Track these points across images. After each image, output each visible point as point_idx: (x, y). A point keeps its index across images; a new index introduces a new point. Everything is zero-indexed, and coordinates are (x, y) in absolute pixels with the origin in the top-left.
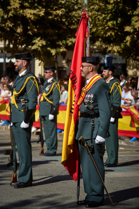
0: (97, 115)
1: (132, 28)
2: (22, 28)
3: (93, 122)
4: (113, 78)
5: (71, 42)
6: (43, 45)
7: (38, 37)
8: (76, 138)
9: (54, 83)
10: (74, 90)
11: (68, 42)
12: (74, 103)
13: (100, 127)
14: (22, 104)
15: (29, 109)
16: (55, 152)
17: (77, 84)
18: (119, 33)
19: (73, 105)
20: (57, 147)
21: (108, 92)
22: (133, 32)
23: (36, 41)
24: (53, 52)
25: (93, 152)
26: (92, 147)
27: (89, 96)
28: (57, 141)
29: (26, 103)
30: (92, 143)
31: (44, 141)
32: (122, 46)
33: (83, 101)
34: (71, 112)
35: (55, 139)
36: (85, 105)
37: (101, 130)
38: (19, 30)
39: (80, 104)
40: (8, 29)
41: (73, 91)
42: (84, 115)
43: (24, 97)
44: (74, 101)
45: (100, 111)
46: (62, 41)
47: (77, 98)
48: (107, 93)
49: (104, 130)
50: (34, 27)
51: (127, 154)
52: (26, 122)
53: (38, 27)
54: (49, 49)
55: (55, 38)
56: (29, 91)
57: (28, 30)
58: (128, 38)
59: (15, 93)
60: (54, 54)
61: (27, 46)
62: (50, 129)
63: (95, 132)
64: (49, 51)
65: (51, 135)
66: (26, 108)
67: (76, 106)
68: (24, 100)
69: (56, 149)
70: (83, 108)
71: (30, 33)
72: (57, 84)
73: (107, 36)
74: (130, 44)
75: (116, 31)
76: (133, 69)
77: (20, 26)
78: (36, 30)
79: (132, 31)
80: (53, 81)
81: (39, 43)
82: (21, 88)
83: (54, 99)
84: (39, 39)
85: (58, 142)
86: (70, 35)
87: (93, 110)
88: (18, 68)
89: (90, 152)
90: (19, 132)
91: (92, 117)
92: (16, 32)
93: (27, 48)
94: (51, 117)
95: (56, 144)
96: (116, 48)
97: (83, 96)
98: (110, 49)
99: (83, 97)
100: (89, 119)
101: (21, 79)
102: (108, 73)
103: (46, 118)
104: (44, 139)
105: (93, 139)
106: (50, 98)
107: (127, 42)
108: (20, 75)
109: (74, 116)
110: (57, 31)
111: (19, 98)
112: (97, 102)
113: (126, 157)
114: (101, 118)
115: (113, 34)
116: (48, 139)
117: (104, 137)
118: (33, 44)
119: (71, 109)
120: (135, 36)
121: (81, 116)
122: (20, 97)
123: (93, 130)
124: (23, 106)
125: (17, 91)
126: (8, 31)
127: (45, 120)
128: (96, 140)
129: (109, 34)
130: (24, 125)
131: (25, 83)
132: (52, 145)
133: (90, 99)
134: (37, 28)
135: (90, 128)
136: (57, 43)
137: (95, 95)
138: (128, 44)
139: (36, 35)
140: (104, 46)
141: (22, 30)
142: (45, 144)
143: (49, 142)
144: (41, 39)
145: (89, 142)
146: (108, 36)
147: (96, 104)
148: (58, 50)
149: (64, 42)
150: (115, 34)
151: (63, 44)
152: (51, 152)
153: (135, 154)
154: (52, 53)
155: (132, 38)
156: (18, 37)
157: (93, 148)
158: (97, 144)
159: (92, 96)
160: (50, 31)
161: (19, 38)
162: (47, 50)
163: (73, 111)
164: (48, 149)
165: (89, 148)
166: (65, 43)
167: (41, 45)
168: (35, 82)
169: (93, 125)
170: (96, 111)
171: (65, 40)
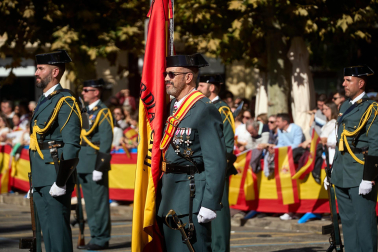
0: (200, 168)
1: (244, 4)
2: (34, 9)
3: (193, 182)
4: (217, 98)
5: (126, 33)
6: (72, 40)
7: (63, 26)
8: (160, 214)
9: (101, 111)
10: (151, 121)
11: (120, 33)
12: (150, 146)
13: (206, 191)
14: (52, 150)
15: (65, 158)
16: (107, 243)
17: (156, 109)
18: (220, 15)
19: (151, 150)
20: (110, 233)
21: (220, 123)
22: (246, 12)
23: (59, 33)
24: (93, 53)
25: (193, 240)
26: (192, 229)
27: (182, 132)
28: (109, 221)
29: (58, 148)
30: (191, 221)
31: (84, 222)
32: (226, 39)
33: (171, 141)
34: (146, 164)
35: (106, 217)
36: (175, 149)
37: (208, 196)
38: (28, 13)
39: (166, 148)
40: (8, 12)
41: (148, 124)
42: (174, 168)
43: (53, 137)
44: (151, 143)
45: (205, 161)
46: (108, 32)
47: (156, 137)
48: (218, 126)
49: (215, 196)
50: (56, 6)
51: (242, 242)
52: (60, 185)
53: (62, 6)
54: (84, 47)
55: (96, 26)
56: (63, 126)
57: (45, 14)
58: (237, 24)
59: (36, 129)
60: (93, 57)
61: (43, 43)
62: (96, 198)
63: (197, 201)
64: (85, 52)
65: (98, 209)
66: (60, 157)
67: (155, 151)
68: (55, 143)
69: (109, 236)
70: (172, 155)
71: (48, 18)
72: (106, 112)
73: (196, 20)
74: (240, 34)
75: (212, 11)
76: (238, 82)
77: (29, 5)
78: (59, 13)
79: (243, 8)
80: (99, 107)
81: (65, 37)
82: (49, 119)
83: (101, 142)
84: (65, 29)
85: (112, 224)
86: (122, 21)
87: (191, 158)
88: (42, 82)
89: (187, 239)
90: (47, 205)
91: (189, 171)
92: (21, 17)
93: (43, 47)
94: (97, 175)
95: (109, 228)
96: (214, 44)
97: (169, 131)
98: (203, 44)
99: (170, 135)
100: (183, 176)
101: (48, 102)
102: (208, 89)
103: (87, 178)
104: (85, 217)
105: (192, 214)
106: (94, 139)
107: (234, 31)
108: (46, 94)
109: (153, 171)
110: (98, 14)
111: (44, 139)
112: (198, 142)
113: (242, 248)
114: (207, 174)
115: (208, 16)
116: (93, 219)
117: (214, 210)
118: (53, 40)
119: (146, 157)
120: (250, 20)
121: (168, 172)
122: (47, 137)
123: (192, 198)
124: (53, 153)
125: (42, 126)
126: (7, 15)
127: (85, 181)
128: (198, 216)
129: (200, 16)
130: (56, 190)
131: (56, 110)
132: (100, 229)
133: (185, 137)
134: (60, 9)
135: (186, 194)
136: (101, 37)
137: (195, 130)
138: (237, 34)
139: (59, 23)
140: (191, 40)
141: (32, 13)
142: (87, 228)
143: (95, 224)
144: (69, 30)
145: (185, 220)
146: (199, 20)
147: (196, 147)
148: (101, 50)
149: (113, 34)
150: (211, 17)
151: (111, 38)
152: (99, 242)
153: (257, 241)
154: (89, 56)
155: (245, 23)
156: (26, 27)
157: (195, 231)
158: (201, 223)
159: (189, 132)
160: (86, 14)
161: (28, 28)
162: (80, 50)
163: (149, 161)
164: (93, 237)
165: (187, 230)
166: (114, 36)
167: (69, 41)
168: (75, 108)
169: (192, 187)
170: (197, 160)
171: (115, 30)
